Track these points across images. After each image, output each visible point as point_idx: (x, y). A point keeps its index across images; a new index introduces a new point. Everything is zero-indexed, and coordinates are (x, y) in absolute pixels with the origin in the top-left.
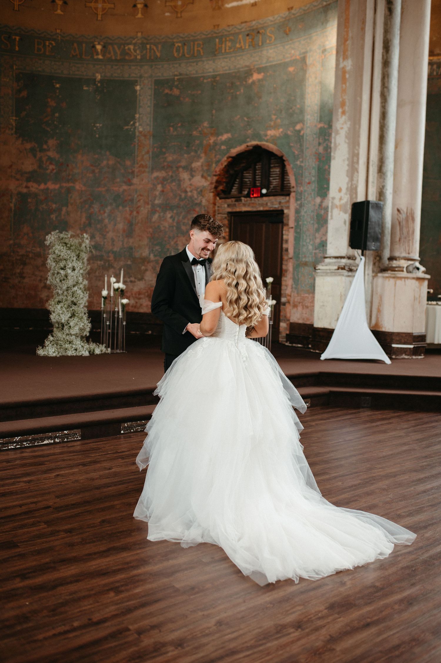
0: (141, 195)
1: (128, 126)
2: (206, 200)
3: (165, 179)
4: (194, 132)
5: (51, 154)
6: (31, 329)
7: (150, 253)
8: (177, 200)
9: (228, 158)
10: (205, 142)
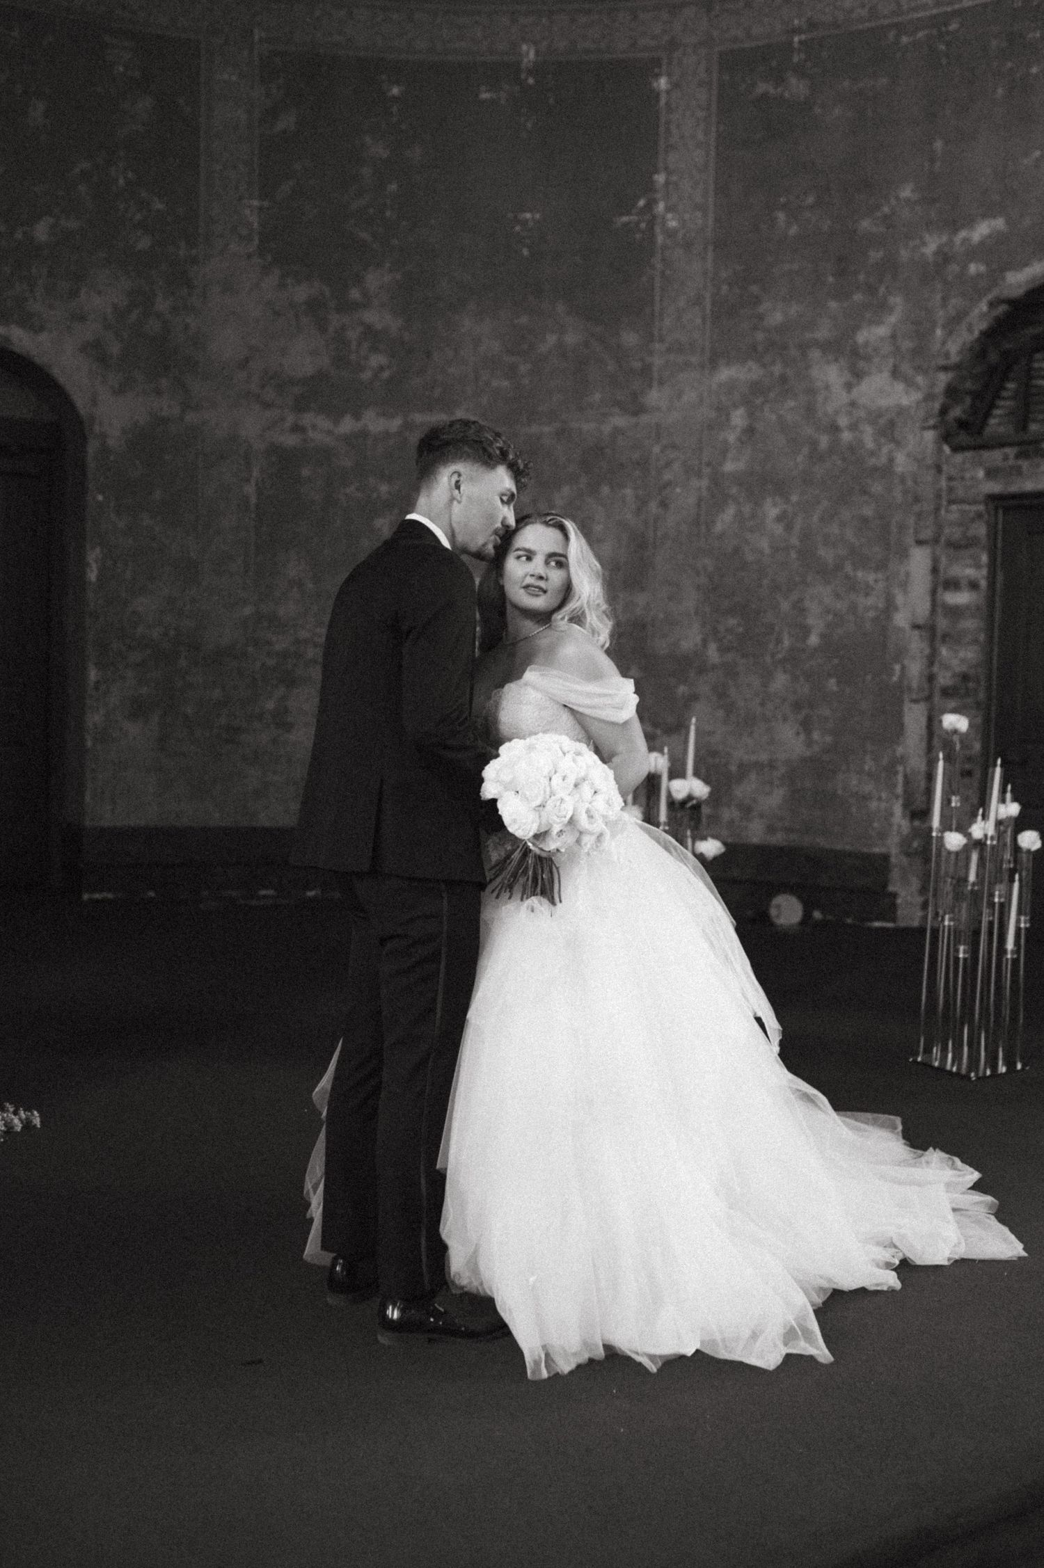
0: (674, 447)
1: (632, 215)
2: (908, 455)
3: (756, 388)
4: (865, 224)
5: (371, 317)
6: (310, 894)
7: (705, 642)
8: (800, 459)
9: (992, 305)
10: (904, 254)
